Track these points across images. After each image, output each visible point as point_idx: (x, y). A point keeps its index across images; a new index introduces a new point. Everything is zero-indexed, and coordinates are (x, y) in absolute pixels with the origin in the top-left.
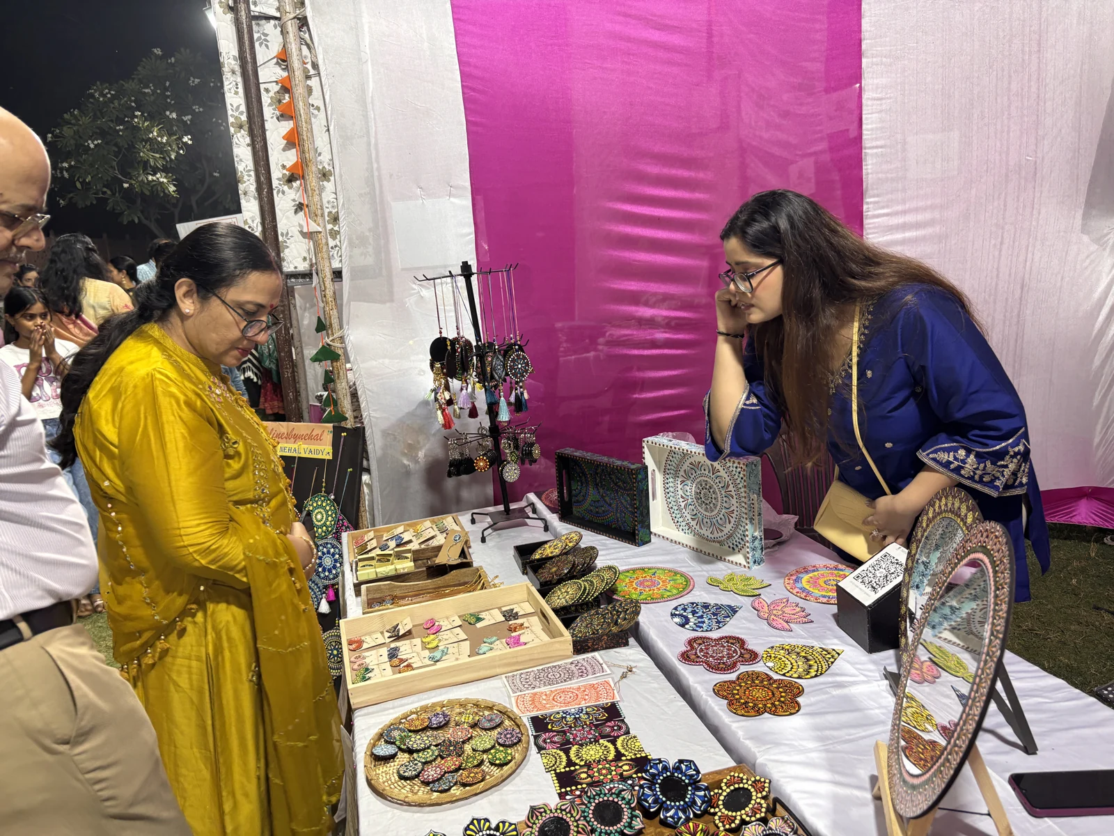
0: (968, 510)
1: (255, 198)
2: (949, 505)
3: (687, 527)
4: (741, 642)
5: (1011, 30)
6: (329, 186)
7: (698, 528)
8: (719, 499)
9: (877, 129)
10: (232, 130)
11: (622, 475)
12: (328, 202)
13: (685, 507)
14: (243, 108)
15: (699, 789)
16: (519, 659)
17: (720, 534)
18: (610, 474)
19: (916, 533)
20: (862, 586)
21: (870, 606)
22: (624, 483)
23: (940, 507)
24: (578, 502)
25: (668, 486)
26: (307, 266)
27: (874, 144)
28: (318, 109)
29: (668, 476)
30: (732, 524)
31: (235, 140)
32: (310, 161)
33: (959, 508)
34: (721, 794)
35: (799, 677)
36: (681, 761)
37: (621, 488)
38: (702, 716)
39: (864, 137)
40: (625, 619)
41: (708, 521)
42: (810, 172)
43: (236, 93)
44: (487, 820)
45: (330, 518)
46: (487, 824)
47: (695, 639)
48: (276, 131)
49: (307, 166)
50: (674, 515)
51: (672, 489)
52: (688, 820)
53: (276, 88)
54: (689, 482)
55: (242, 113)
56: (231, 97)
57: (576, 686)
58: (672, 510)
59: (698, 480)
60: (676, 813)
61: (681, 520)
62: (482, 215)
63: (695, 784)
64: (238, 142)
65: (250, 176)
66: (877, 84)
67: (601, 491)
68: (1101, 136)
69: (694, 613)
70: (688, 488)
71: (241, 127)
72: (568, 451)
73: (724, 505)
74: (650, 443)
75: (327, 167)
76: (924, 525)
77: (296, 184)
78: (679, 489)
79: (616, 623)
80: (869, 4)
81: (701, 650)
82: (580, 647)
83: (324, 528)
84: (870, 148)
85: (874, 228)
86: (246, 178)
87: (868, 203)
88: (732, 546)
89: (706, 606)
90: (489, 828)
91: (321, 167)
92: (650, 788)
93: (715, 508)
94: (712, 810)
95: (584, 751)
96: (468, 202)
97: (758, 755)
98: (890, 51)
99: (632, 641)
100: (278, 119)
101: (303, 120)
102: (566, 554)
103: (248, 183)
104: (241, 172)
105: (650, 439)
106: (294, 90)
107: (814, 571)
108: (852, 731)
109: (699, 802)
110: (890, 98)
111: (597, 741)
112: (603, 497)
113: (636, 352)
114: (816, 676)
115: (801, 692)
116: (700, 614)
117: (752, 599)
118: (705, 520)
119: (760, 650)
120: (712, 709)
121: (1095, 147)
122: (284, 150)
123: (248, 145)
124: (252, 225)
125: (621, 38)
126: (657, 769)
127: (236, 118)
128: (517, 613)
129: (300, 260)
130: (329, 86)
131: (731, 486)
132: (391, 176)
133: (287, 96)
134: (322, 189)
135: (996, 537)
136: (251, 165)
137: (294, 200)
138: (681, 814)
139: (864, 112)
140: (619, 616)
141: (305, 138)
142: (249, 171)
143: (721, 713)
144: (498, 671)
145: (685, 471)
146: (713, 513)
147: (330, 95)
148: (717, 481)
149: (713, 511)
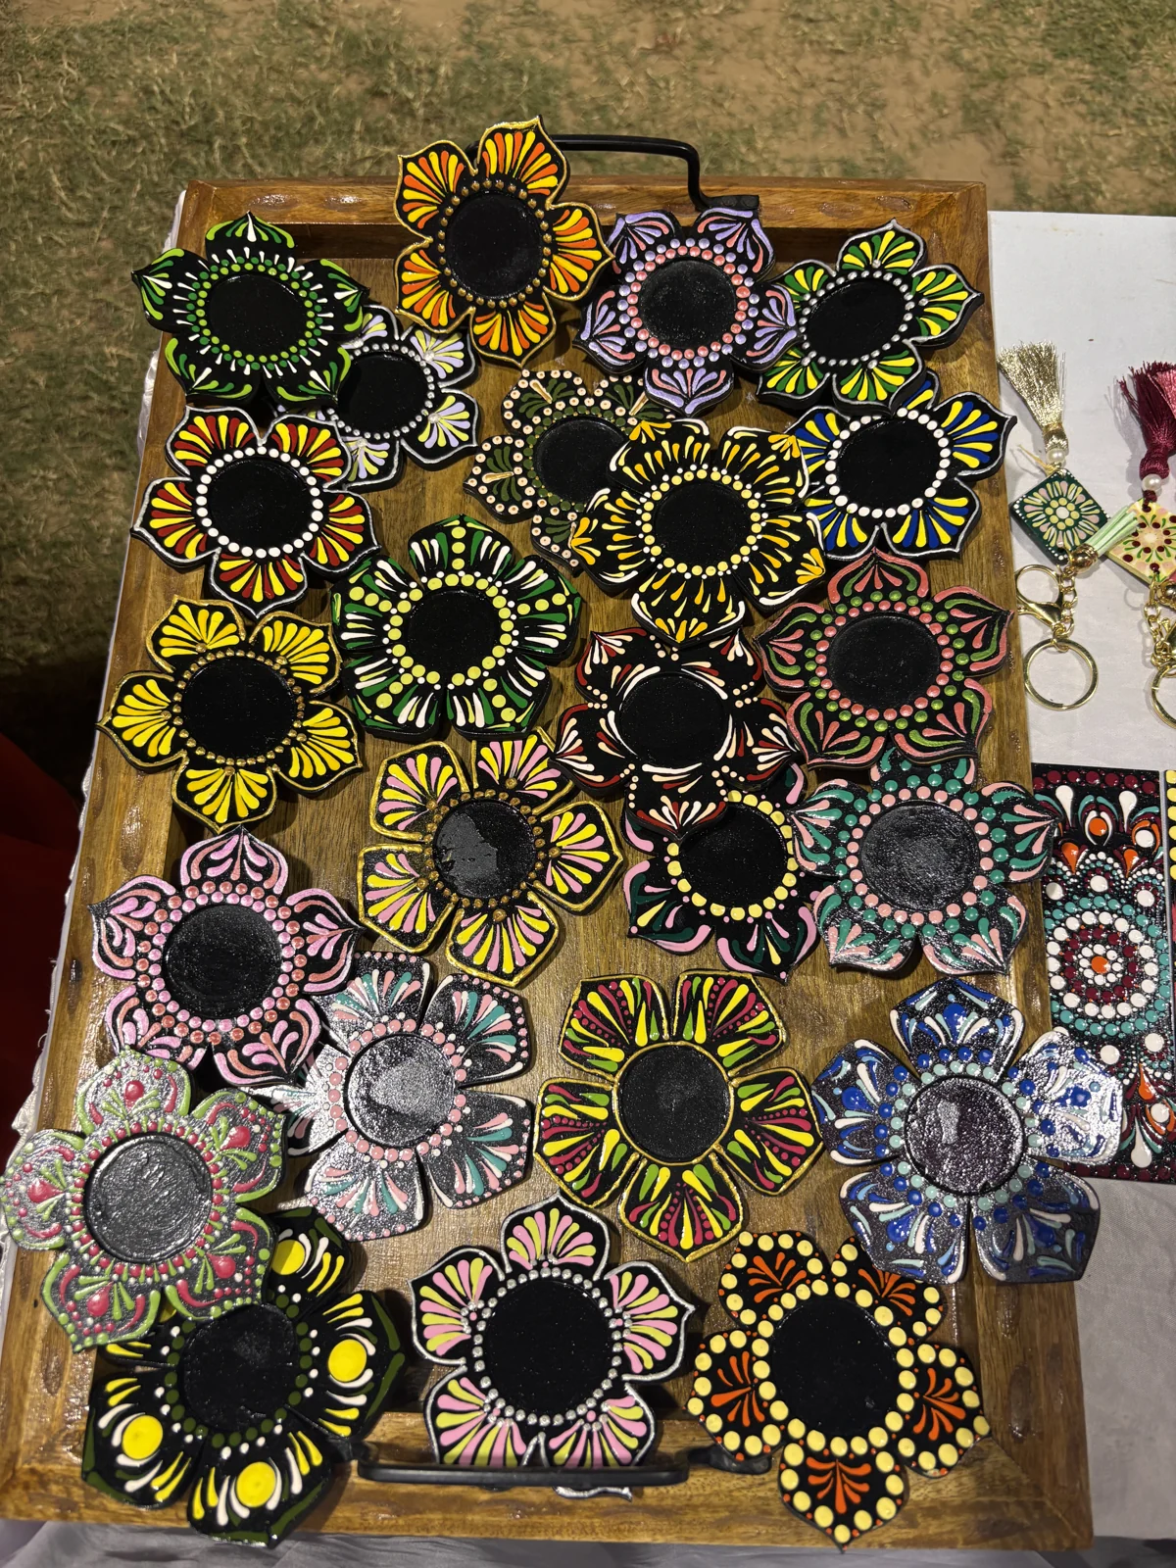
109: (887, 1211)
138: (851, 1119)
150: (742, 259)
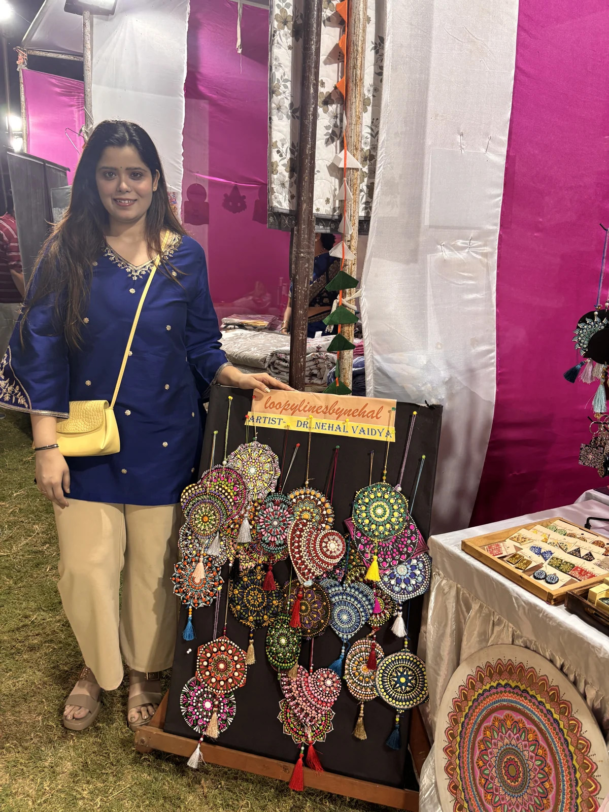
1: (287, 117)
10: (276, 24)
26: (329, 209)
31: (277, 38)
45: (396, 514)
49: (356, 84)
55: (288, 5)
64: (280, 41)
65: (286, 86)
71: (285, 23)
83: (388, 526)
86: (282, 88)
96: (502, 159)
100: (324, 22)
103: (283, 96)
104: (278, 80)
122: (326, 62)
124: (281, 149)
127: (283, 10)
129: (323, 201)
136: (288, 76)
137: (327, 128)
142: (286, 81)
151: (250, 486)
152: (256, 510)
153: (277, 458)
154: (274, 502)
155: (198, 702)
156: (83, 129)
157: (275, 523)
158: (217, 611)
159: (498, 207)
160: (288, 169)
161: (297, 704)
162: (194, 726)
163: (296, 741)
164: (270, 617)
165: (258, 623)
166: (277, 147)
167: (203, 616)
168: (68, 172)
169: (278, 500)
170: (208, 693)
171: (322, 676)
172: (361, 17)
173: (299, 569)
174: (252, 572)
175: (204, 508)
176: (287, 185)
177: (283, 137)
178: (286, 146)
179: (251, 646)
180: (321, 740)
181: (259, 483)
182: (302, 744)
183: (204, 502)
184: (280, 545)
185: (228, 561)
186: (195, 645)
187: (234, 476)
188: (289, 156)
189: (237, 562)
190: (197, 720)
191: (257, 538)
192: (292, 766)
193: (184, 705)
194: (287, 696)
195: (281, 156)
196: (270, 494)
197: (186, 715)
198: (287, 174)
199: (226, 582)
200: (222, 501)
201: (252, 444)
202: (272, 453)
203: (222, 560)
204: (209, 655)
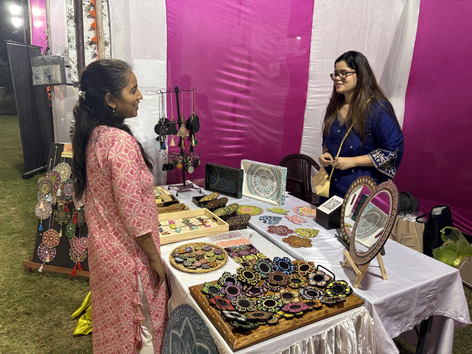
0: (371, 182)
1: (75, 49)
2: (363, 181)
3: (255, 193)
4: (287, 228)
5: (361, 26)
6: (108, 49)
7: (259, 193)
8: (269, 182)
9: (315, 55)
10: (68, 19)
11: (232, 173)
12: (107, 55)
13: (255, 186)
14: (73, 10)
15: (292, 265)
16: (211, 231)
17: (268, 195)
18: (227, 173)
19: (348, 191)
20: (326, 208)
21: (329, 214)
22: (233, 176)
23: (359, 182)
24: (212, 183)
25: (248, 178)
27: (313, 61)
28: (105, 15)
29: (248, 174)
30: (273, 191)
32: (101, 37)
33: (368, 182)
34: (298, 267)
35: (309, 237)
36: (284, 258)
37: (232, 178)
38: (281, 248)
39: (310, 58)
40: (246, 220)
41: (264, 190)
42: (278, 68)
43: (71, 4)
44: (230, 273)
46: (230, 274)
47: (271, 226)
48: (87, 23)
49: (100, 38)
50: (250, 189)
51: (250, 179)
52: (290, 274)
53: (88, 4)
54: (257, 177)
55: (72, 12)
56: (68, 5)
57: (235, 239)
58: (249, 187)
59: (261, 176)
60: (286, 272)
61: (253, 190)
62: (170, 69)
63: (290, 264)
64: (70, 24)
65: (73, 39)
66: (316, 39)
67: (223, 179)
68: (384, 68)
69: (267, 219)
70: (257, 179)
71: (71, 18)
72: (211, 163)
73: (271, 184)
74: (244, 162)
75: (107, 40)
76: (352, 188)
77: (94, 46)
78: (253, 179)
79: (243, 221)
80: (316, 9)
81: (274, 229)
82: (231, 228)
84: (312, 62)
85: (311, 92)
87: (309, 82)
88: (272, 199)
89: (270, 217)
90: (231, 276)
91: (105, 40)
92: (277, 265)
93: (267, 186)
94: (297, 271)
95: (247, 257)
96: (165, 63)
97: (304, 258)
98: (321, 28)
99: (248, 227)
100: (87, 17)
101: (100, 19)
102: (214, 200)
103: (72, 42)
104: (70, 37)
105: (244, 160)
106: (97, 6)
107: (302, 207)
108: (330, 251)
109: (292, 269)
110: (320, 45)
111: (250, 255)
112: (223, 181)
113: (225, 130)
114: (314, 237)
115: (311, 241)
116: (269, 219)
117: (285, 215)
118: (262, 190)
119: (293, 230)
120: (284, 246)
121: (382, 72)
122: (89, 30)
123: (74, 26)
124: (73, 60)
125: (229, 6)
126: (278, 260)
127: (70, 14)
128: (203, 219)
130: (112, 7)
131: (275, 178)
132: (135, 48)
133: (92, 8)
134: (105, 49)
135: (391, 185)
136: (74, 35)
137: (92, 53)
138: (288, 272)
139: (311, 49)
140: (243, 219)
141: (100, 27)
142: (73, 37)
143: (287, 246)
144: (206, 235)
145: (256, 172)
146: (266, 188)
147: (112, 11)
148: (269, 176)
149: (266, 187)
150: (229, 295)
151: (62, 177)
152: (63, 186)
153: (71, 168)
154: (69, 182)
155: (43, 251)
156: (46, 30)
157: (69, 190)
158: (50, 220)
159: (165, 80)
160: (77, 67)
161: (75, 249)
162: (42, 259)
163: (75, 262)
164: (67, 221)
165: (63, 223)
166: (71, 60)
167: (45, 222)
168: (41, 49)
169: (70, 182)
170: (47, 248)
171: (83, 239)
172: (99, 16)
173: (76, 205)
174: (61, 206)
175: (45, 185)
176: (77, 73)
177: (73, 56)
178: (75, 59)
179: (61, 231)
180: (83, 261)
181: (64, 177)
182: (76, 263)
183: (45, 183)
184: (70, 197)
185: (54, 203)
186: (42, 232)
187: (57, 174)
188: (76, 63)
189: (57, 203)
190: (43, 257)
191: (63, 195)
192: (72, 269)
193: (39, 253)
194: (72, 247)
195: (73, 63)
196: (68, 180)
197: (40, 256)
198: (76, 69)
199: (53, 210)
200: (51, 183)
201: (63, 163)
202: (69, 166)
203: (52, 203)
204: (47, 235)
